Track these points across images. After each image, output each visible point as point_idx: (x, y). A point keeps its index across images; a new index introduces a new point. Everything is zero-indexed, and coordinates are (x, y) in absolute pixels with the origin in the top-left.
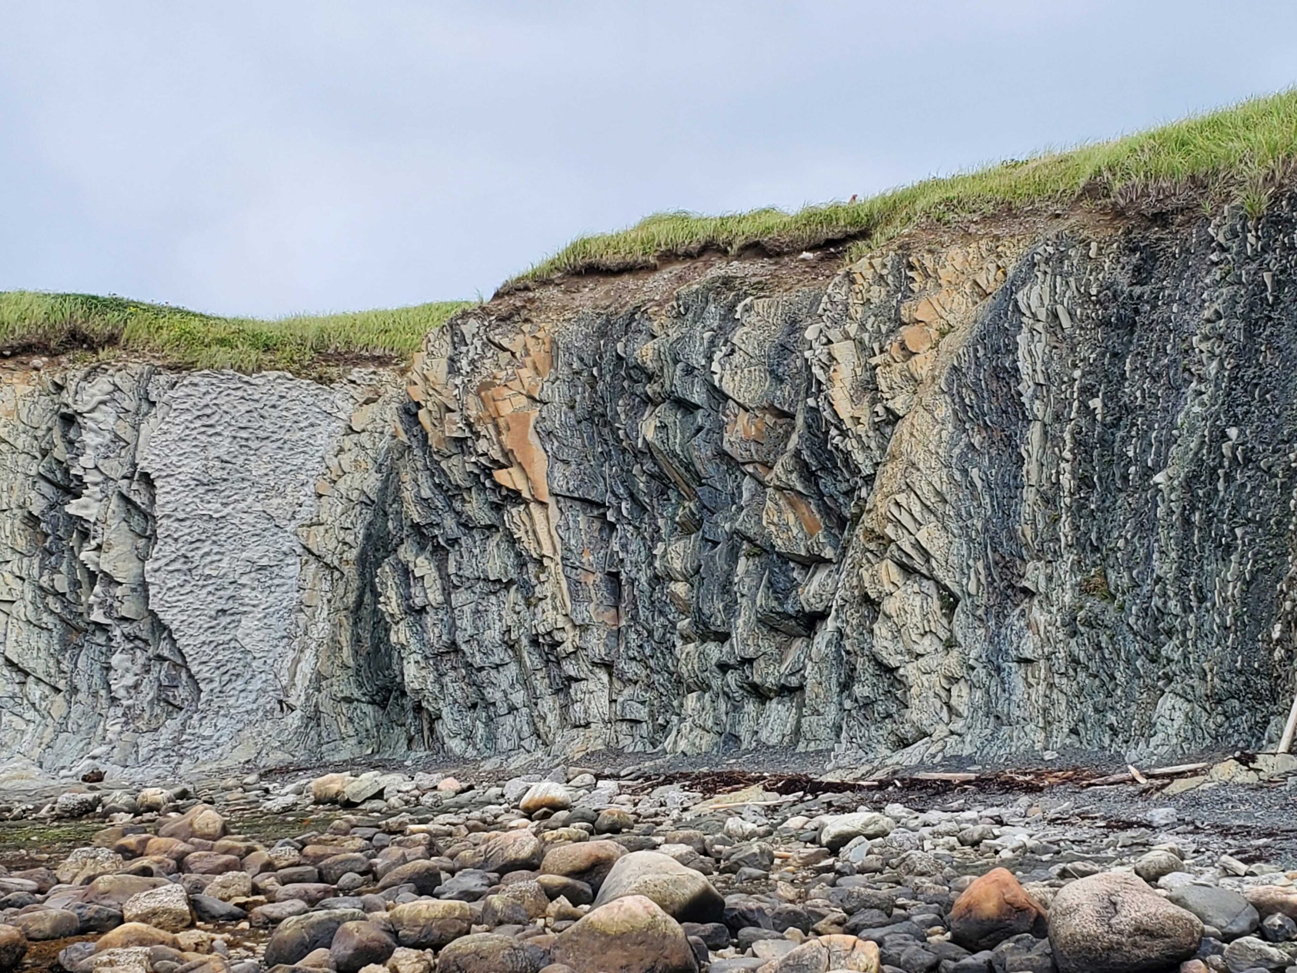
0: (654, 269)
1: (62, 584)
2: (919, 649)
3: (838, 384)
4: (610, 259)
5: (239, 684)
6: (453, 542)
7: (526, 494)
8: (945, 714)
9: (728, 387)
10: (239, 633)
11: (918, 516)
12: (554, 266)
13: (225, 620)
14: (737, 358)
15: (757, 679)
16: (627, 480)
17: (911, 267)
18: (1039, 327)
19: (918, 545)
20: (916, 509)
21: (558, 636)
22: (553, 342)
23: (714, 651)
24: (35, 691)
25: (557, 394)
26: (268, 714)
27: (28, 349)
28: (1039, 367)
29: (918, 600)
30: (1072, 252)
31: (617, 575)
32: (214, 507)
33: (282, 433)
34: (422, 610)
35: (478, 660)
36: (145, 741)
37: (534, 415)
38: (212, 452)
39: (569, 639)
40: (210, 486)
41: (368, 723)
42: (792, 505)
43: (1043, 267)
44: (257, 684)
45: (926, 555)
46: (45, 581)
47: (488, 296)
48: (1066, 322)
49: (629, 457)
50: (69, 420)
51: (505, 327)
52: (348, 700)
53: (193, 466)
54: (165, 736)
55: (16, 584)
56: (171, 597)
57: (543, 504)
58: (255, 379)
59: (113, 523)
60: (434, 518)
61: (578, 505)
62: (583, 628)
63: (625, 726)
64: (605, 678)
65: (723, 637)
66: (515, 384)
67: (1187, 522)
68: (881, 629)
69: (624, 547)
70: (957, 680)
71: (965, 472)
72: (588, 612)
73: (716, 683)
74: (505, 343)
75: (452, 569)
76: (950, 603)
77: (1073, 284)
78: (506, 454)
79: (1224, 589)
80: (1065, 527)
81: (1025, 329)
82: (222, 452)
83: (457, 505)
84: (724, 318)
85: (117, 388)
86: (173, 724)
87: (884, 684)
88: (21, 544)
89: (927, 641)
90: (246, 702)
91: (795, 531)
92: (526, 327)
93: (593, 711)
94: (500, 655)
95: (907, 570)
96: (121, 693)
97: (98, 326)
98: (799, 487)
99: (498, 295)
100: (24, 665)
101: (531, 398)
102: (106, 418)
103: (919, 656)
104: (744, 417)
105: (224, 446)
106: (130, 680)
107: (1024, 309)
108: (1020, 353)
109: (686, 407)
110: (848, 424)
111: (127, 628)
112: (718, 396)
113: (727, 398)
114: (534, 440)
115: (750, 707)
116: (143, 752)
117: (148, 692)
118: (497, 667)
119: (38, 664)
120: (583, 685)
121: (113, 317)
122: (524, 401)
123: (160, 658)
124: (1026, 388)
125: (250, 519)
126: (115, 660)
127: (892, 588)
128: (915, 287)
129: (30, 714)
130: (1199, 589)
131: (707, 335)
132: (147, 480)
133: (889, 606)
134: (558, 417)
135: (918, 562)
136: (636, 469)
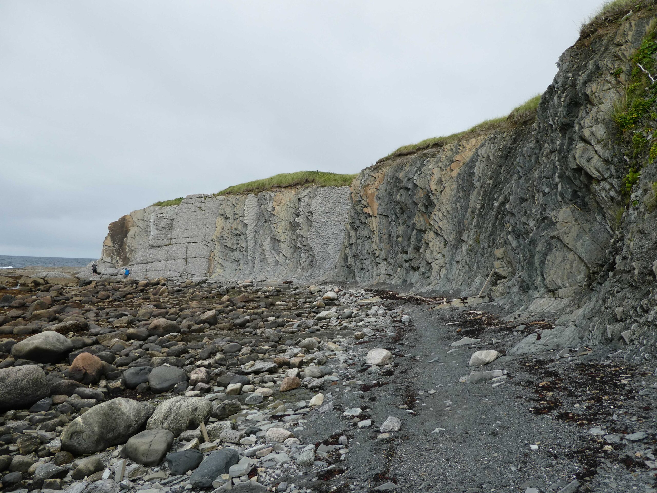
0: (415, 153)
1: (294, 237)
2: (436, 258)
3: (433, 180)
4: (405, 151)
5: (326, 261)
6: (359, 227)
7: (371, 214)
8: (438, 277)
9: (418, 183)
10: (328, 249)
11: (441, 218)
12: (392, 155)
13: (325, 246)
14: (422, 175)
15: (412, 265)
16: (394, 209)
17: (460, 145)
18: (484, 160)
19: (439, 227)
20: (441, 216)
21: (375, 252)
22: (385, 174)
23: (405, 256)
24: (288, 262)
25: (382, 187)
26: (332, 269)
27: (297, 184)
28: (481, 172)
29: (438, 243)
30: (498, 136)
31: (390, 235)
32: (326, 219)
33: (344, 201)
34: (352, 244)
35: (361, 257)
36: (304, 274)
37: (376, 193)
38: (327, 206)
39: (378, 253)
40: (325, 214)
41: (346, 272)
42: (422, 215)
43: (488, 141)
44: (331, 261)
45: (441, 230)
46: (291, 237)
47: (374, 164)
48: (491, 157)
49: (395, 203)
50: (299, 200)
51: (375, 171)
52: (343, 266)
53: (322, 209)
54: (309, 273)
55: (287, 237)
56: (313, 241)
57: (376, 217)
58: (340, 188)
59: (304, 223)
60: (354, 221)
61: (384, 217)
62: (381, 250)
63: (388, 276)
64: (385, 263)
65: (407, 253)
66: (373, 186)
67: (496, 218)
68: (428, 252)
69: (392, 228)
70: (443, 267)
71: (456, 204)
72: (382, 245)
73: (404, 266)
74: (373, 175)
75: (358, 234)
76: (446, 243)
77: (497, 146)
78: (368, 204)
79: (500, 240)
80: (475, 220)
81: (479, 160)
82: (329, 206)
83: (359, 217)
84: (421, 164)
85: (310, 192)
86: (310, 270)
87: (428, 268)
88: (288, 228)
89: (439, 255)
90: (327, 266)
91: (422, 223)
92: (380, 171)
93: (382, 272)
94: (366, 256)
95: (437, 234)
96: (302, 263)
97: (311, 178)
98: (424, 210)
99: (377, 163)
100: (287, 256)
101: (377, 189)
102: (306, 199)
103: (436, 260)
104: (421, 191)
105: (330, 205)
106: (304, 260)
107: (480, 154)
108: (476, 168)
109: (407, 189)
110: (434, 191)
111: (305, 248)
112: (415, 185)
113: (417, 186)
114: (375, 200)
115: (411, 272)
116: (303, 277)
117: (307, 263)
118: (366, 259)
119: (289, 255)
120: (380, 265)
121: (314, 175)
122: (375, 190)
123: (310, 255)
124: (475, 178)
125: (334, 222)
126: (302, 255)
127: (431, 239)
128: (460, 151)
129: (286, 267)
130: (494, 239)
131: (415, 169)
132: (312, 213)
133: (431, 245)
134: (382, 193)
135: (439, 232)
136: (397, 207)
